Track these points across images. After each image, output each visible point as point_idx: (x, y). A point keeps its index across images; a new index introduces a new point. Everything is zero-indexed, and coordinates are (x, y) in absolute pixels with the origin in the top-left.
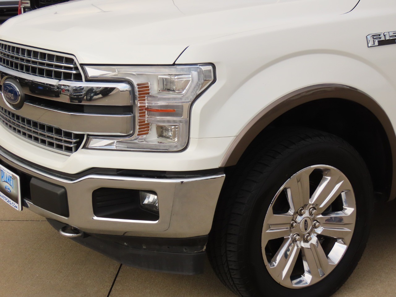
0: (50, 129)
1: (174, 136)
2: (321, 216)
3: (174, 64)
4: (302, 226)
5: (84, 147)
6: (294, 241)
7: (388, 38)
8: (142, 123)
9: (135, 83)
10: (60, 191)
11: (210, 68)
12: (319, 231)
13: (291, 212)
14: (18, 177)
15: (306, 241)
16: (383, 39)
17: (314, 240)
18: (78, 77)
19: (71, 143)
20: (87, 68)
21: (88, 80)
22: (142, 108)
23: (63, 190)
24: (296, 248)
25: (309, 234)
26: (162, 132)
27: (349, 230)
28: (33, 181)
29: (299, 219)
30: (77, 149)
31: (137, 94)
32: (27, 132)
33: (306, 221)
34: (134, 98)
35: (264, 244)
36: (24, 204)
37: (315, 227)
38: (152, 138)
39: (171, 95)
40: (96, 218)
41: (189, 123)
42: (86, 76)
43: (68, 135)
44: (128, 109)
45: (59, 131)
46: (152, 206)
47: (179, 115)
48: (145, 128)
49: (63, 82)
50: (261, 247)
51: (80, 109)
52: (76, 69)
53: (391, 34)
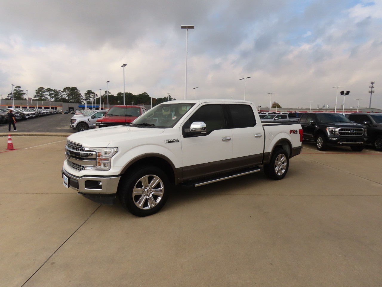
0: (76, 165)
1: (107, 166)
2: (153, 189)
3: (107, 147)
4: (146, 192)
5: (84, 169)
6: (144, 196)
7: (171, 141)
8: (99, 163)
9: (97, 152)
10: (77, 182)
11: (117, 148)
12: (153, 193)
13: (143, 188)
14: (68, 178)
15: (149, 196)
16: (170, 141)
17: (151, 196)
18: (83, 150)
19: (81, 168)
20: (85, 148)
21: (85, 151)
22: (99, 159)
23: (77, 181)
24: (144, 198)
25: (149, 194)
26: (105, 165)
27: (162, 193)
28: (71, 179)
29: (146, 190)
30: (82, 169)
31: (97, 155)
32: (74, 167)
33: (148, 190)
34: (97, 156)
35: (133, 196)
36: (69, 186)
37: (151, 192)
38: (102, 167)
39: (106, 155)
40: (86, 189)
41: (110, 162)
42: (85, 150)
43: (80, 166)
44: (95, 159)
45: (78, 165)
46: (101, 185)
47: (108, 160)
48: (100, 164)
49: (79, 152)
50: (132, 197)
51: (83, 159)
52: (83, 148)
53: (172, 140)
